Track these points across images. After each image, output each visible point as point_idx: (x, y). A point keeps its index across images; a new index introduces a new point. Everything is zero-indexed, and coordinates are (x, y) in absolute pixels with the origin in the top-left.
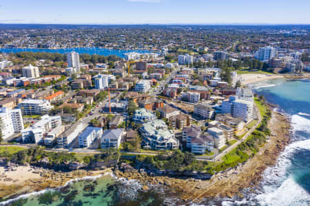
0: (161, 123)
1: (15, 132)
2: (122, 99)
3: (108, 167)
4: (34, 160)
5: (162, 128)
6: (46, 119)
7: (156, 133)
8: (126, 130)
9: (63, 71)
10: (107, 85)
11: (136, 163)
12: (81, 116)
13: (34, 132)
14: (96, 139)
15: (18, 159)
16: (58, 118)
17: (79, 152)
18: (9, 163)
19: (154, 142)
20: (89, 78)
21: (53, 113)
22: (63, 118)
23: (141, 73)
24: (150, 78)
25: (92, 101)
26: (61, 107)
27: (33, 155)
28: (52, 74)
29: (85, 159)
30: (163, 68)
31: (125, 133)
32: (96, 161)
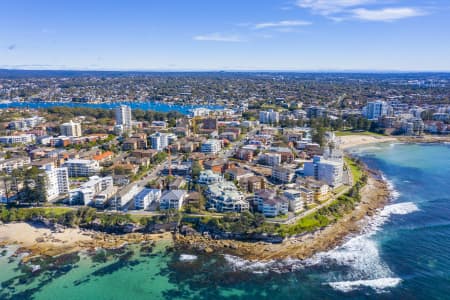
0: (230, 185)
1: (60, 194)
2: (184, 161)
3: (168, 230)
4: (83, 222)
5: (231, 190)
6: (94, 180)
7: (223, 194)
8: (188, 192)
9: (111, 129)
10: (166, 144)
11: (198, 225)
12: (136, 178)
13: (84, 191)
14: (153, 202)
15: (66, 222)
16: (109, 179)
17: (134, 214)
18: (56, 225)
19: (221, 204)
20: (144, 137)
21: (103, 174)
22: (114, 180)
23: (209, 133)
24: (220, 138)
25: (148, 163)
26: (112, 167)
27: (83, 217)
28: (99, 132)
29: (142, 221)
30: (237, 126)
31: (187, 196)
32: (154, 222)
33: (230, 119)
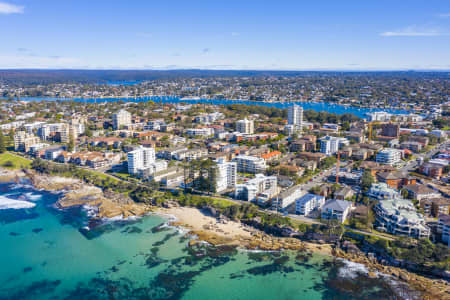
0: (408, 204)
1: (228, 187)
2: (355, 169)
3: (328, 242)
4: (245, 217)
5: (408, 210)
6: (260, 178)
7: (397, 213)
8: (356, 205)
9: (282, 129)
10: (337, 149)
11: (363, 244)
12: (300, 181)
13: (249, 188)
14: (315, 209)
15: (230, 214)
16: (273, 178)
17: (294, 218)
18: (221, 216)
19: (393, 224)
20: (313, 139)
21: (268, 173)
22: (279, 180)
23: (388, 140)
24: (401, 148)
25: (315, 167)
26: (276, 167)
27: (245, 212)
28: (269, 131)
29: (301, 226)
31: (354, 208)
32: (313, 231)
33: (416, 127)
